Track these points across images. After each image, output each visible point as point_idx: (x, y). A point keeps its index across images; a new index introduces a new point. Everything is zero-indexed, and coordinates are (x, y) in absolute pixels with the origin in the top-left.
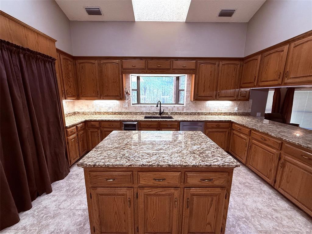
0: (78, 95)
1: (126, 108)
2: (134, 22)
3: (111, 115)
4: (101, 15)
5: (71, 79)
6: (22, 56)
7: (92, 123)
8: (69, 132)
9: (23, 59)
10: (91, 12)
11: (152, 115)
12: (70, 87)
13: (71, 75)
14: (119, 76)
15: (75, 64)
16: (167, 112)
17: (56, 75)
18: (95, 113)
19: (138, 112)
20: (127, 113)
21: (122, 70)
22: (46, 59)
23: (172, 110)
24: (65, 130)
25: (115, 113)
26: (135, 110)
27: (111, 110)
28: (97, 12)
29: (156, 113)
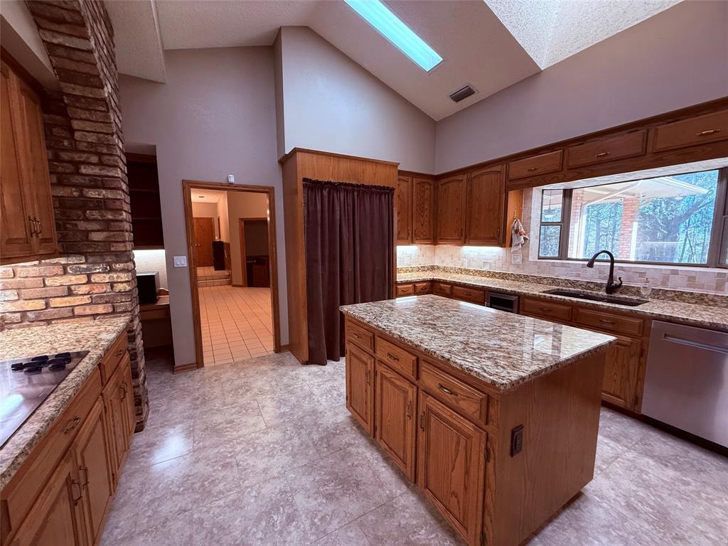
0: (434, 237)
1: (518, 266)
2: (538, 73)
3: (485, 278)
4: (474, 92)
5: (426, 213)
6: (356, 193)
7: (442, 285)
8: (400, 291)
9: (356, 197)
10: (458, 97)
11: (583, 288)
12: (422, 225)
13: (426, 206)
14: (500, 197)
15: (436, 188)
16: (639, 288)
17: (392, 210)
18: (461, 271)
19: (545, 278)
20: (517, 278)
21: (508, 182)
22: (383, 191)
23: (664, 283)
24: (394, 287)
25: (493, 275)
26: (538, 273)
27: (486, 269)
28: (468, 92)
29: (597, 285)
